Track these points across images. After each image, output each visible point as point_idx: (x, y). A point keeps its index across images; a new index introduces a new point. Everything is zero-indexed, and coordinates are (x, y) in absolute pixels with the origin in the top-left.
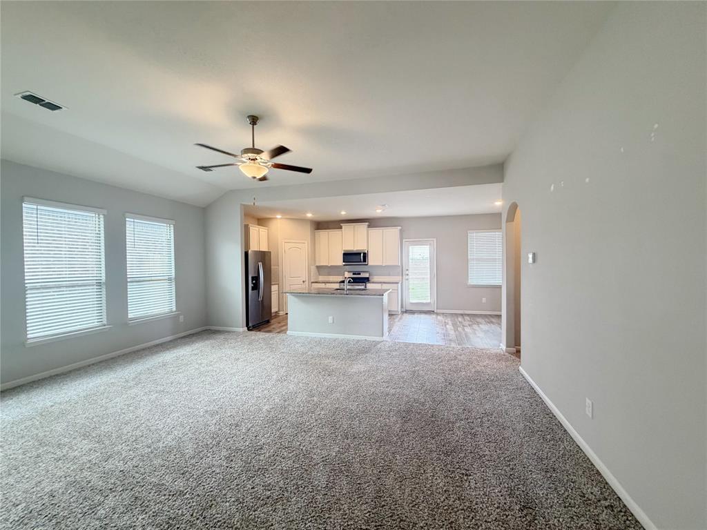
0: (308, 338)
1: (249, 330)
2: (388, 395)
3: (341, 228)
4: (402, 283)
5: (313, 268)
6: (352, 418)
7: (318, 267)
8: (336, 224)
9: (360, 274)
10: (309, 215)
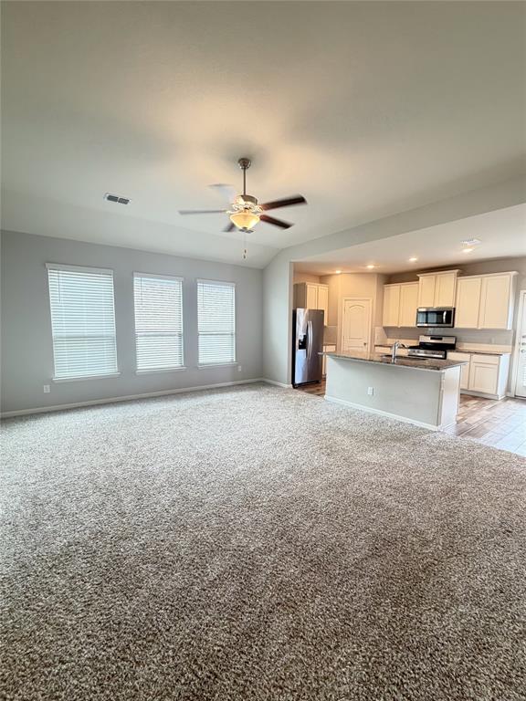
0: (342, 406)
1: (294, 387)
2: (380, 505)
3: (418, 280)
4: (512, 356)
5: (378, 330)
6: (308, 516)
7: (387, 329)
8: (409, 276)
9: (441, 339)
10: (370, 267)
